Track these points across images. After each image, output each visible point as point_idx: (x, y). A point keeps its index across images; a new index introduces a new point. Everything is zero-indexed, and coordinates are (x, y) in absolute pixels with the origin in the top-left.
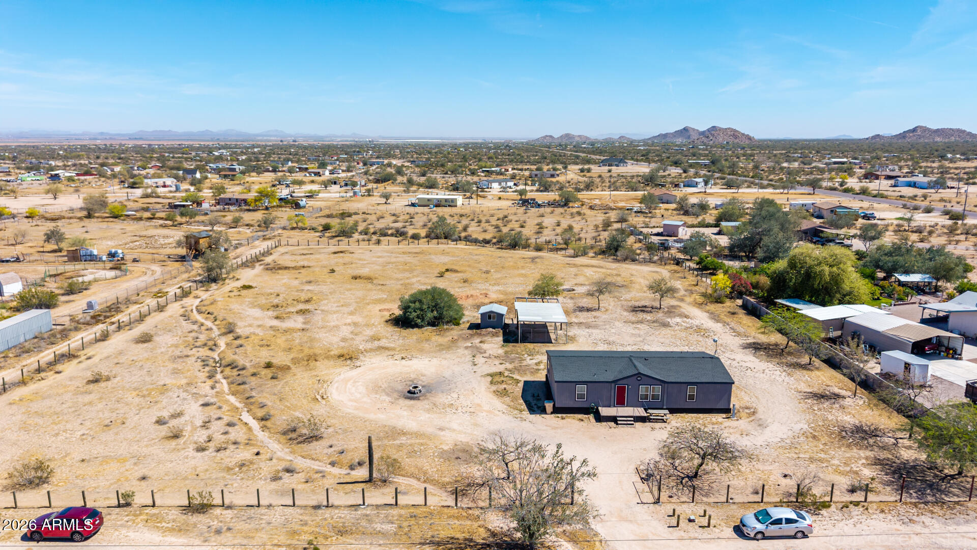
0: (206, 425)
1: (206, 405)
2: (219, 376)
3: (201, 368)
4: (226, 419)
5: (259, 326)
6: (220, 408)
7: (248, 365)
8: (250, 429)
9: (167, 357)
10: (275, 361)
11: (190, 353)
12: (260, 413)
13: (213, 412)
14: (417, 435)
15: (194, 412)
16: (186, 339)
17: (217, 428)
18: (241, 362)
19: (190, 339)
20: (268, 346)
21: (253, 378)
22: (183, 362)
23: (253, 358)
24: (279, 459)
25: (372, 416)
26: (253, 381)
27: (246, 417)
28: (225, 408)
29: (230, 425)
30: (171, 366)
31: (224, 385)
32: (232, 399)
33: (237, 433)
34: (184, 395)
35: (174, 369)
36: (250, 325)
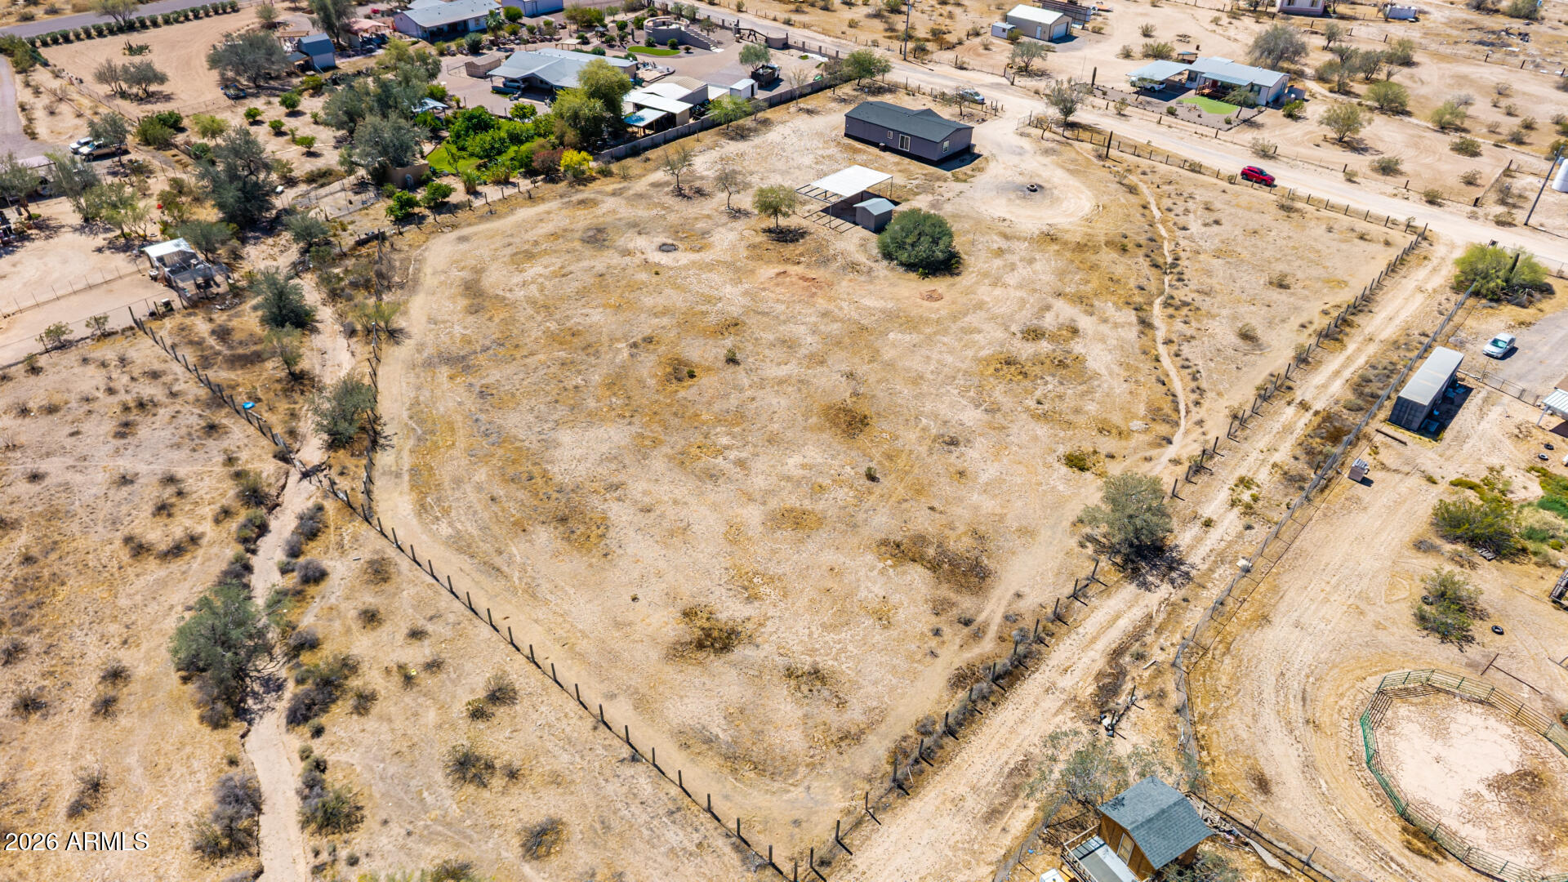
0: (1187, 211)
1: (1184, 229)
2: (1169, 260)
3: (1185, 270)
4: (1171, 215)
5: (1105, 321)
6: (1175, 224)
7: (1141, 259)
8: (1157, 205)
9: (1219, 298)
10: (1114, 255)
11: (1195, 295)
12: (1147, 212)
13: (1182, 220)
14: (1063, 167)
15: (1195, 227)
16: (1199, 326)
17: (1179, 209)
18: (1144, 264)
19: (1194, 324)
20: (1111, 279)
21: (1141, 242)
22: (1202, 284)
23: (1134, 266)
24: (1146, 183)
25: (1077, 184)
26: (1142, 240)
27: (1157, 213)
28: (1170, 224)
29: (1170, 210)
30: (1214, 282)
31: (1167, 247)
32: (1163, 232)
33: (1166, 203)
34: (1202, 243)
35: (1210, 276)
36: (1116, 326)
